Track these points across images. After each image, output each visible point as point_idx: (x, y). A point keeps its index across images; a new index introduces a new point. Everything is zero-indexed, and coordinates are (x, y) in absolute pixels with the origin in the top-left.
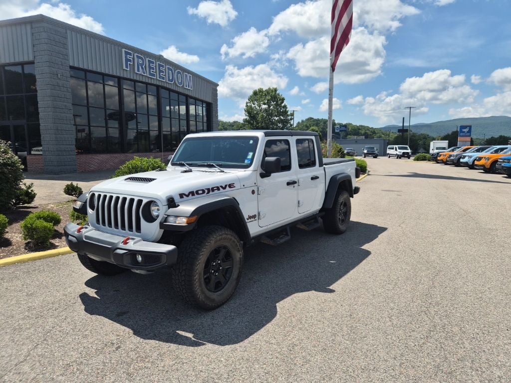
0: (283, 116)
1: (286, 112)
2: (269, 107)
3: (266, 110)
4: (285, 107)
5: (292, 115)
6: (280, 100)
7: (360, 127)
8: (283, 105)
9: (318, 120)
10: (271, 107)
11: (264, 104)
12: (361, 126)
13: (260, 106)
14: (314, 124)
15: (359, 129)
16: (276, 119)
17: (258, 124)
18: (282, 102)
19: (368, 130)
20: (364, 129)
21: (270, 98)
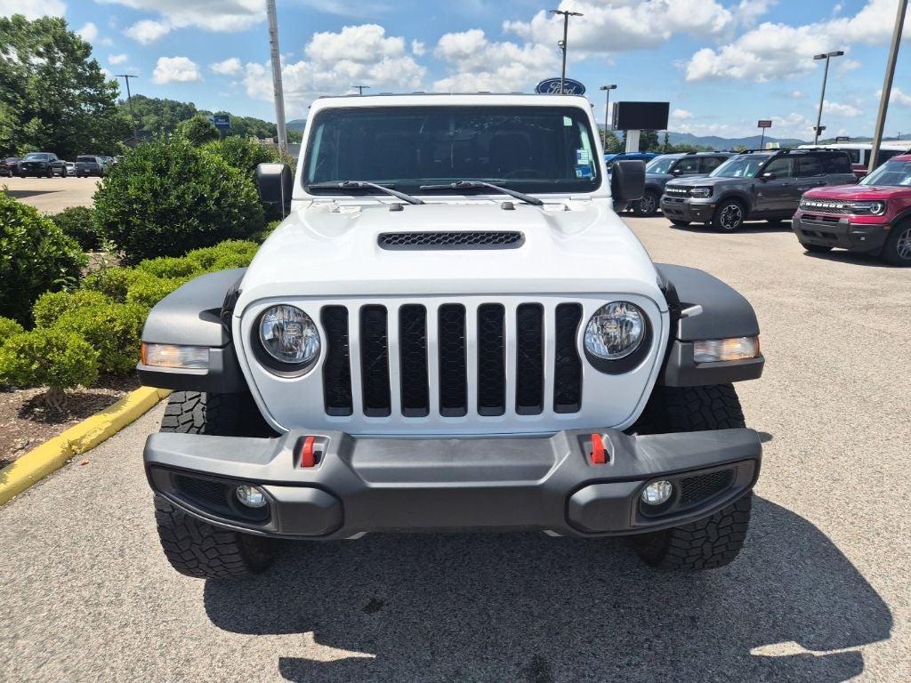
0: (91, 87)
1: (100, 78)
2: (52, 60)
3: (42, 69)
4: (93, 66)
5: (114, 85)
6: (79, 48)
7: (248, 122)
8: (89, 60)
9: (156, 102)
10: (58, 64)
11: (39, 54)
12: (250, 119)
13: (24, 60)
14: (150, 111)
15: (247, 125)
16: (77, 92)
17: (30, 102)
18: (87, 54)
19: (263, 127)
20: (255, 124)
21: (50, 39)
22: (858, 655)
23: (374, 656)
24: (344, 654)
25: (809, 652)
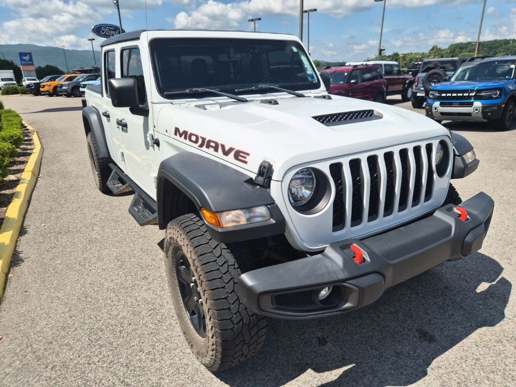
22: (503, 278)
23: (354, 365)
24: (340, 371)
25: (491, 284)
